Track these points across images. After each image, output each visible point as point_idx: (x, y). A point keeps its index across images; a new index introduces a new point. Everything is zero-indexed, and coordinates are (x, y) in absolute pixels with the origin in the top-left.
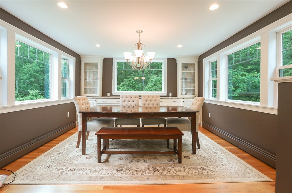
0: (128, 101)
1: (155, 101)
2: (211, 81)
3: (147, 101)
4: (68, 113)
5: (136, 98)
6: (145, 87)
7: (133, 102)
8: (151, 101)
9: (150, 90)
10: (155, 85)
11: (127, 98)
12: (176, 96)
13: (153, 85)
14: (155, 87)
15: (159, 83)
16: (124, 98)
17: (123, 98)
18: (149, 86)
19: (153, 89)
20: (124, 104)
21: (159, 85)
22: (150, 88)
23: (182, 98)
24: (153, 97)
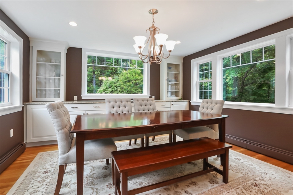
0: (118, 107)
1: (150, 105)
2: (199, 83)
3: (141, 106)
4: (12, 131)
5: (127, 102)
6: (98, 89)
7: (125, 107)
8: (146, 106)
9: (104, 93)
10: (110, 88)
11: (116, 102)
12: (159, 99)
13: (108, 87)
14: (111, 90)
15: (115, 85)
16: (112, 103)
17: (110, 102)
18: (103, 88)
19: (108, 91)
20: (114, 111)
21: (114, 87)
22: (104, 91)
23: (171, 101)
24: (148, 101)
